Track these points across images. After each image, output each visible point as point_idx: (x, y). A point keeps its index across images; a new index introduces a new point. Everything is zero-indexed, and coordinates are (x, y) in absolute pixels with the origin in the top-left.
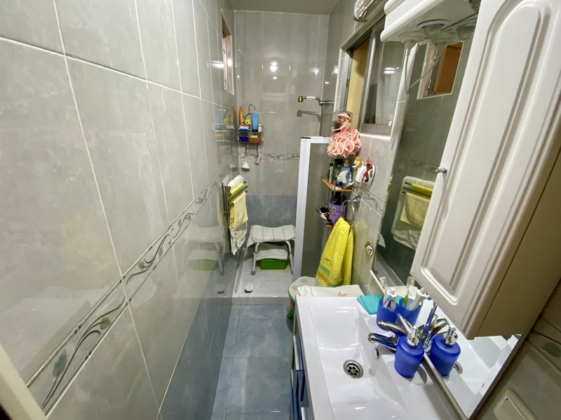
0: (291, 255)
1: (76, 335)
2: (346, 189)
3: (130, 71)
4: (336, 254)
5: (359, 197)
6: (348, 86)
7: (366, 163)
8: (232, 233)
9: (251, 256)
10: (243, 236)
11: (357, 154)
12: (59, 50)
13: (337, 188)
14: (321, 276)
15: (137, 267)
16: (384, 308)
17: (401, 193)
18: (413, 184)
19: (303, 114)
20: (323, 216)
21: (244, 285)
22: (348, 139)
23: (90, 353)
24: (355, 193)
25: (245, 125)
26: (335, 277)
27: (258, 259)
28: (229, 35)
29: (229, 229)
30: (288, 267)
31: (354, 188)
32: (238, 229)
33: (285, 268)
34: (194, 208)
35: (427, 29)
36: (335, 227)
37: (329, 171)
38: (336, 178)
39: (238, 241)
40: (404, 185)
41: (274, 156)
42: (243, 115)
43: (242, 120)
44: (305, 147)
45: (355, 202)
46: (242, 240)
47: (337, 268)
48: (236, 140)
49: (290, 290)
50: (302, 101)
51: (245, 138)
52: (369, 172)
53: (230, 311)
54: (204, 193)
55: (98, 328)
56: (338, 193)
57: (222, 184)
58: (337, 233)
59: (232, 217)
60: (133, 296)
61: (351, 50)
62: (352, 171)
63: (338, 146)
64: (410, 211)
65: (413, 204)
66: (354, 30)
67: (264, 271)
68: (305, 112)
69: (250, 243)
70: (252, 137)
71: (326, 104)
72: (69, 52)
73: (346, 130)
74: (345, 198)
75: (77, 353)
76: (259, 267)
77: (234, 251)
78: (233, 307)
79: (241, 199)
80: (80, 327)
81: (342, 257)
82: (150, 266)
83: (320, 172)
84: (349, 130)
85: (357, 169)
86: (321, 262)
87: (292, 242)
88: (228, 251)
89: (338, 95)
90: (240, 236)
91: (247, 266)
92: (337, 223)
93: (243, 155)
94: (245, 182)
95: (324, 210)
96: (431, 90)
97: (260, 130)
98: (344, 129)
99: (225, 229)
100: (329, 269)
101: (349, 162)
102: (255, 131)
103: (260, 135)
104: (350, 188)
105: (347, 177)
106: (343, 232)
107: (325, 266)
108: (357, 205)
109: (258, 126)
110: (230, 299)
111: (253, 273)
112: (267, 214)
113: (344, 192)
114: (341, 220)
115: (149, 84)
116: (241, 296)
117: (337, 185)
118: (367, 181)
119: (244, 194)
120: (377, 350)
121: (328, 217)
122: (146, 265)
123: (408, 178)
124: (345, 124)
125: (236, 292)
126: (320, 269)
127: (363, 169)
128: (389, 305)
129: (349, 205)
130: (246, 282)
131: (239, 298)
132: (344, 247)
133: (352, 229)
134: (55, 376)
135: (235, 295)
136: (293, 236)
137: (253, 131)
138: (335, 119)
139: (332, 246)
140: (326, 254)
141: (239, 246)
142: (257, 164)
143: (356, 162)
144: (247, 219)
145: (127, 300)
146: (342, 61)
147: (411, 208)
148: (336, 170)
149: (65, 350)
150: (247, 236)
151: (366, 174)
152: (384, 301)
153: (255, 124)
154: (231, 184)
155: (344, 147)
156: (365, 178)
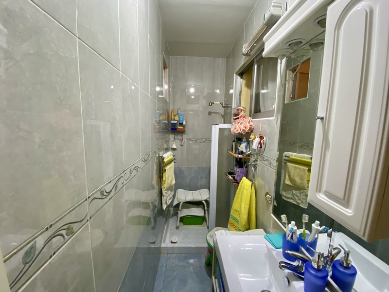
0: (206, 212)
1: (46, 232)
2: (246, 156)
3: (112, 63)
4: (243, 205)
5: (256, 160)
6: (240, 95)
7: (259, 136)
8: (164, 192)
9: (176, 214)
10: (171, 196)
11: (252, 132)
12: (74, 33)
13: (239, 156)
14: (233, 225)
15: (99, 192)
16: (288, 241)
17: (283, 164)
18: (291, 157)
19: (212, 114)
20: (230, 177)
21: (171, 237)
22: (244, 122)
23: (54, 254)
24: (252, 159)
25: (175, 120)
26: (244, 224)
27: (182, 215)
28: (167, 68)
29: (161, 189)
30: (204, 223)
31: (252, 155)
32: (168, 189)
33: (202, 224)
34: (141, 164)
35: (292, 45)
36: (240, 184)
37: (233, 145)
38: (238, 149)
39: (168, 199)
40: (284, 158)
41: (193, 140)
42: (174, 114)
43: (173, 117)
44: (215, 131)
45: (253, 165)
46: (170, 199)
47: (244, 216)
48: (168, 130)
49: (208, 238)
50: (211, 105)
51: (174, 129)
52: (262, 141)
53: (159, 258)
54: (148, 155)
55: (64, 232)
56: (240, 159)
57: (159, 155)
58: (242, 189)
59: (164, 179)
60: (93, 216)
61: (241, 74)
62: (249, 143)
63: (238, 127)
64: (292, 176)
65: (293, 171)
66: (242, 61)
67: (186, 226)
68: (213, 113)
69: (175, 203)
70: (179, 127)
71: (227, 106)
72: (80, 37)
73: (242, 117)
74: (245, 163)
75: (44, 250)
76: (182, 223)
77: (164, 207)
78: (162, 255)
79: (171, 167)
80: (51, 226)
81: (248, 206)
82: (108, 196)
83: (226, 147)
84: (244, 117)
85: (253, 141)
86: (232, 213)
87: (207, 202)
88: (160, 207)
89: (235, 100)
90: (169, 195)
91: (173, 222)
92: (242, 181)
93: (172, 139)
94: (174, 156)
95: (230, 174)
96: (293, 98)
97: (184, 123)
98: (241, 116)
99: (159, 189)
100: (238, 218)
101: (246, 138)
102: (181, 124)
103: (184, 126)
104: (249, 155)
105: (246, 148)
106: (247, 187)
107: (235, 216)
108: (255, 166)
109: (183, 121)
110: (160, 248)
111: (177, 228)
112: (188, 181)
113: (244, 158)
114: (244, 178)
115: (122, 74)
116: (168, 246)
117: (239, 154)
118: (261, 147)
119: (173, 163)
120: (287, 278)
121: (234, 178)
122: (105, 194)
123: (286, 153)
124: (242, 114)
125: (164, 242)
126: (231, 220)
127: (257, 140)
128: (292, 238)
129: (250, 166)
130: (172, 235)
131: (167, 247)
132: (249, 199)
133: (253, 184)
134: (23, 264)
135: (163, 245)
136: (208, 196)
137: (180, 124)
138: (234, 111)
139: (239, 199)
140: (235, 205)
141: (168, 203)
142: (182, 145)
143: (252, 136)
144: (175, 182)
145: (88, 218)
146: (236, 81)
147: (292, 174)
148: (237, 144)
149: (36, 242)
150: (174, 196)
151: (260, 143)
152: (287, 235)
153: (181, 119)
154: (165, 156)
155: (242, 127)
156: (259, 146)
